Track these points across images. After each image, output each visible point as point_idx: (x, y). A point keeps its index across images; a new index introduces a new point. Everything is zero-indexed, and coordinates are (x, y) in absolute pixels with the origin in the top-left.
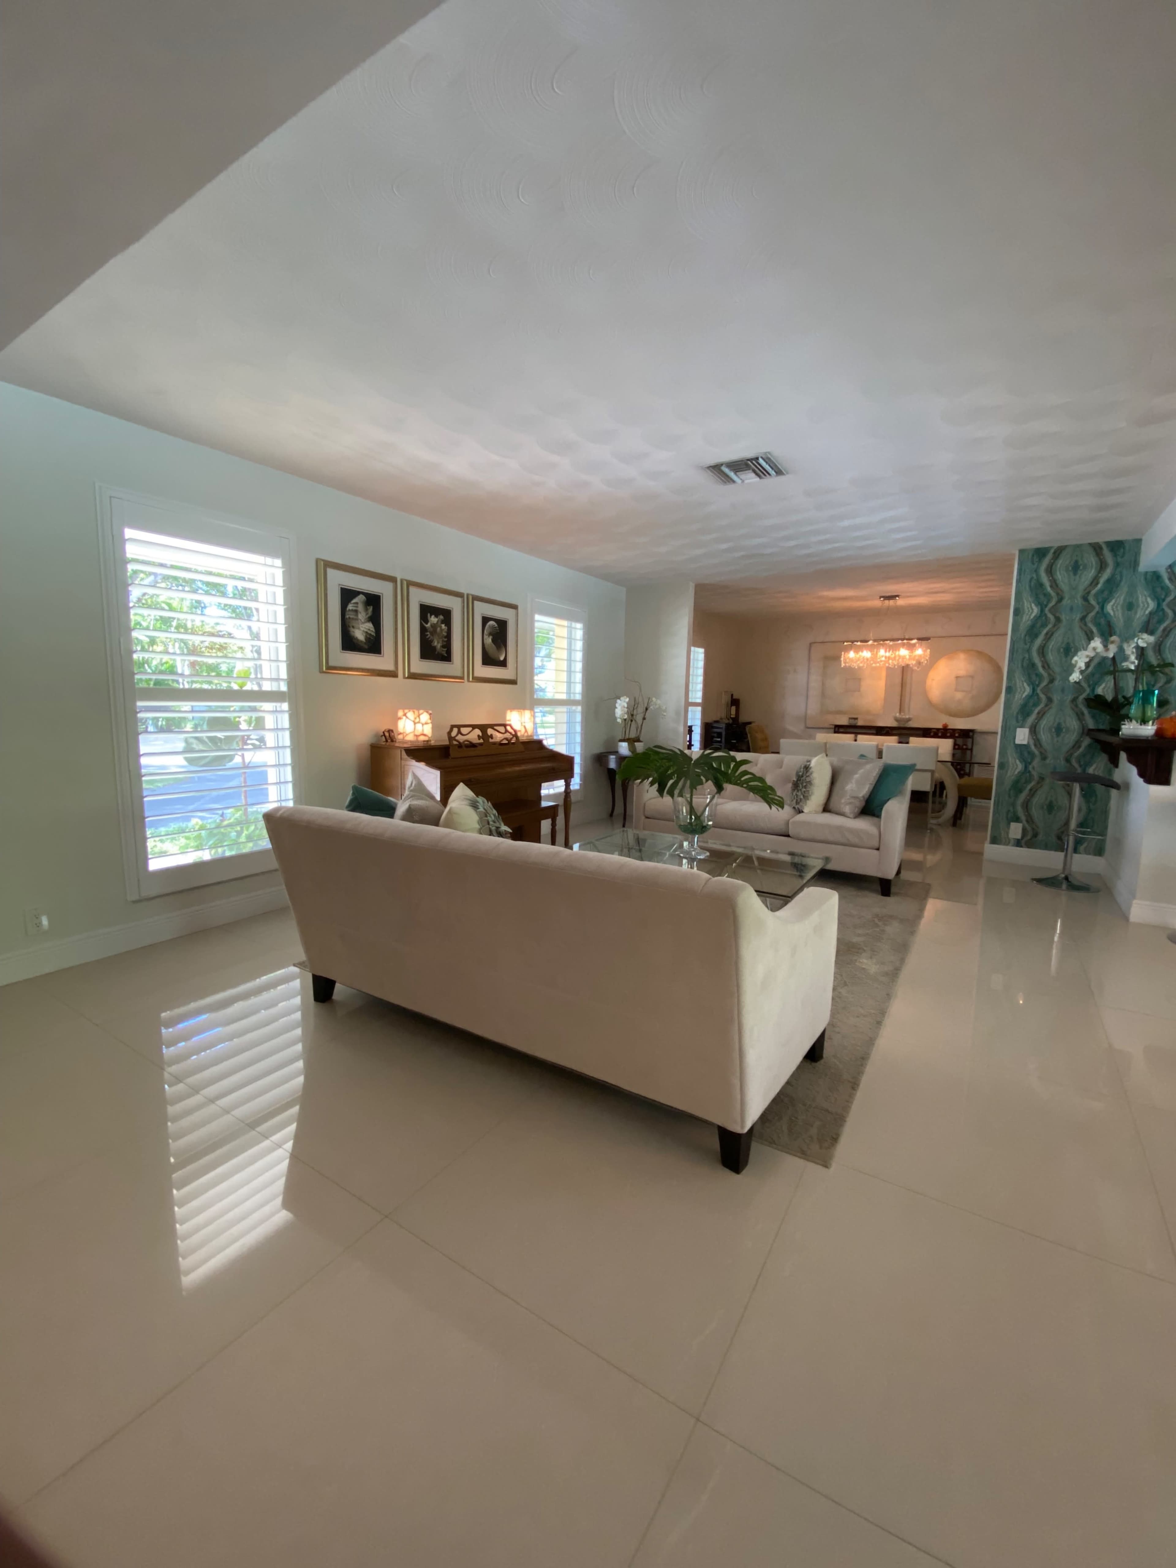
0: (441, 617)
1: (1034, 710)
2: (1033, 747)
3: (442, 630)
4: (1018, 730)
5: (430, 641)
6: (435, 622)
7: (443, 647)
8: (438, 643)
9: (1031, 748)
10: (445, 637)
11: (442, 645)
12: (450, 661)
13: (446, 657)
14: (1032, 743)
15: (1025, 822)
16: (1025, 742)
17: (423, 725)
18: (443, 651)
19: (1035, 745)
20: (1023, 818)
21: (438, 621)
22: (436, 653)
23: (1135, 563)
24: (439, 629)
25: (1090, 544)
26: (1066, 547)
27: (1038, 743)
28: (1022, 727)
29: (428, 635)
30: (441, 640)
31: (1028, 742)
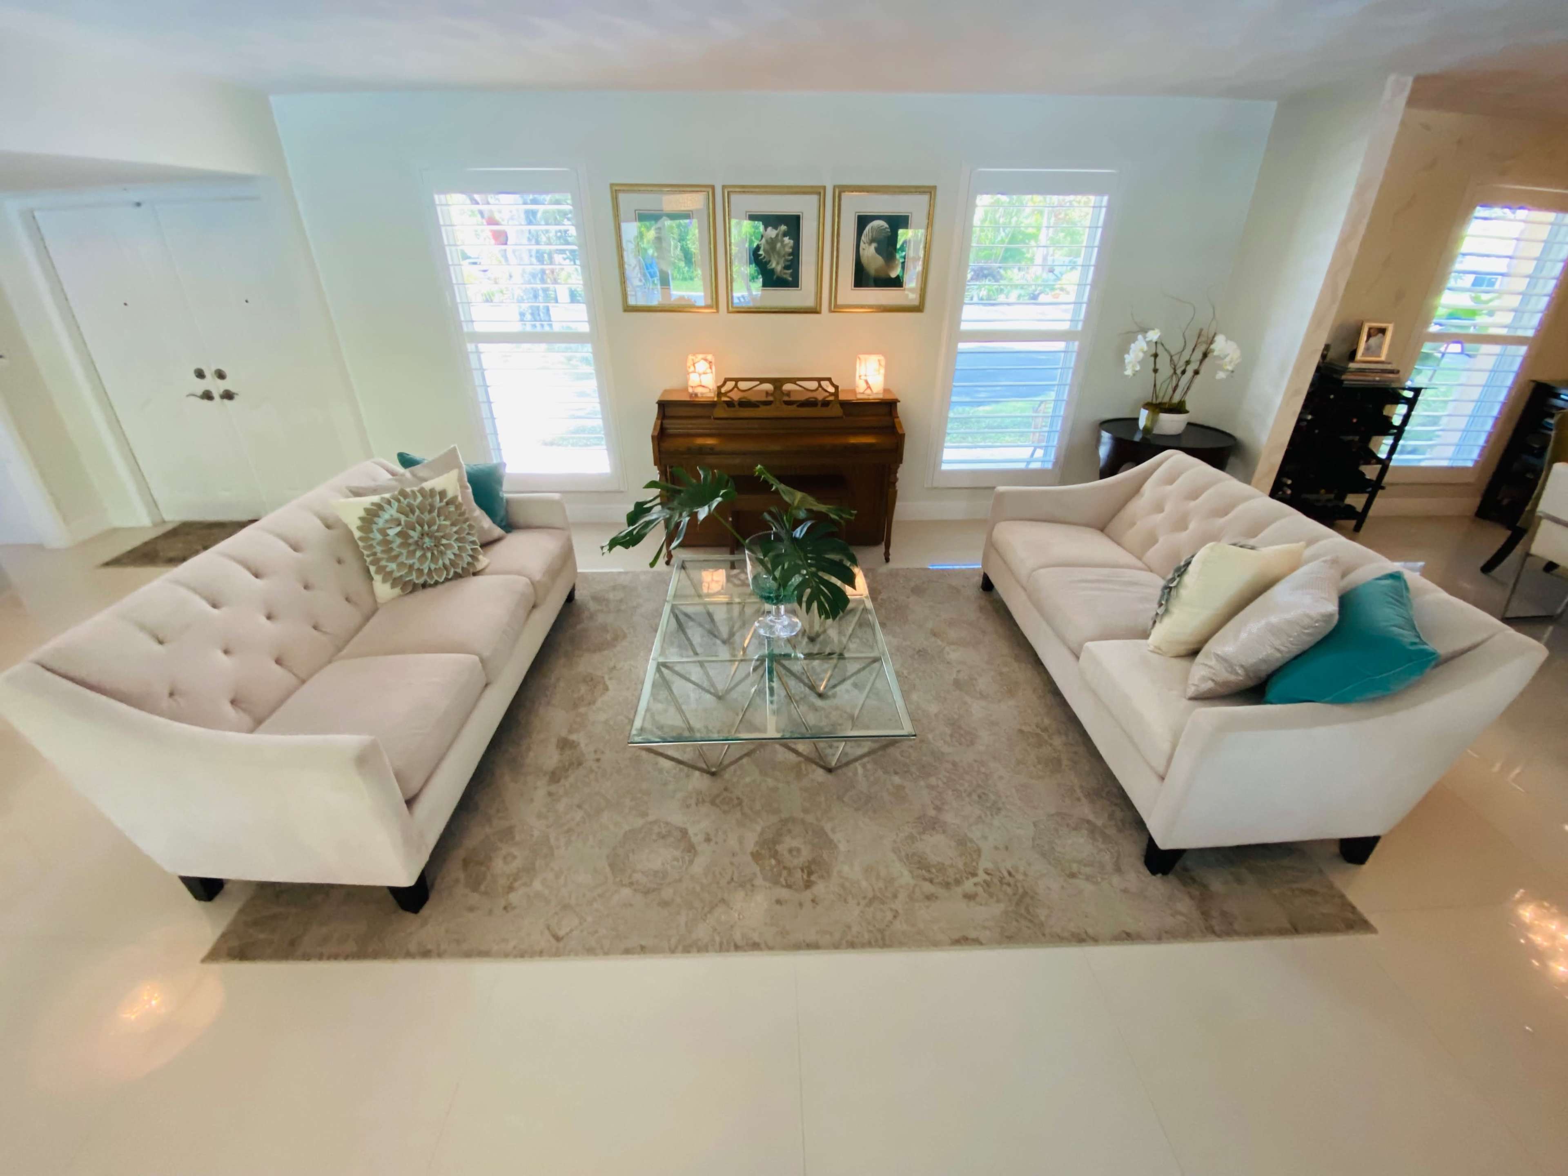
0: (783, 228)
3: (783, 246)
5: (766, 262)
6: (773, 236)
7: (786, 267)
8: (778, 264)
10: (790, 254)
11: (783, 265)
12: (797, 286)
13: (794, 283)
17: (700, 375)
18: (785, 274)
21: (777, 235)
22: (775, 277)
24: (779, 245)
29: (761, 255)
30: (783, 259)
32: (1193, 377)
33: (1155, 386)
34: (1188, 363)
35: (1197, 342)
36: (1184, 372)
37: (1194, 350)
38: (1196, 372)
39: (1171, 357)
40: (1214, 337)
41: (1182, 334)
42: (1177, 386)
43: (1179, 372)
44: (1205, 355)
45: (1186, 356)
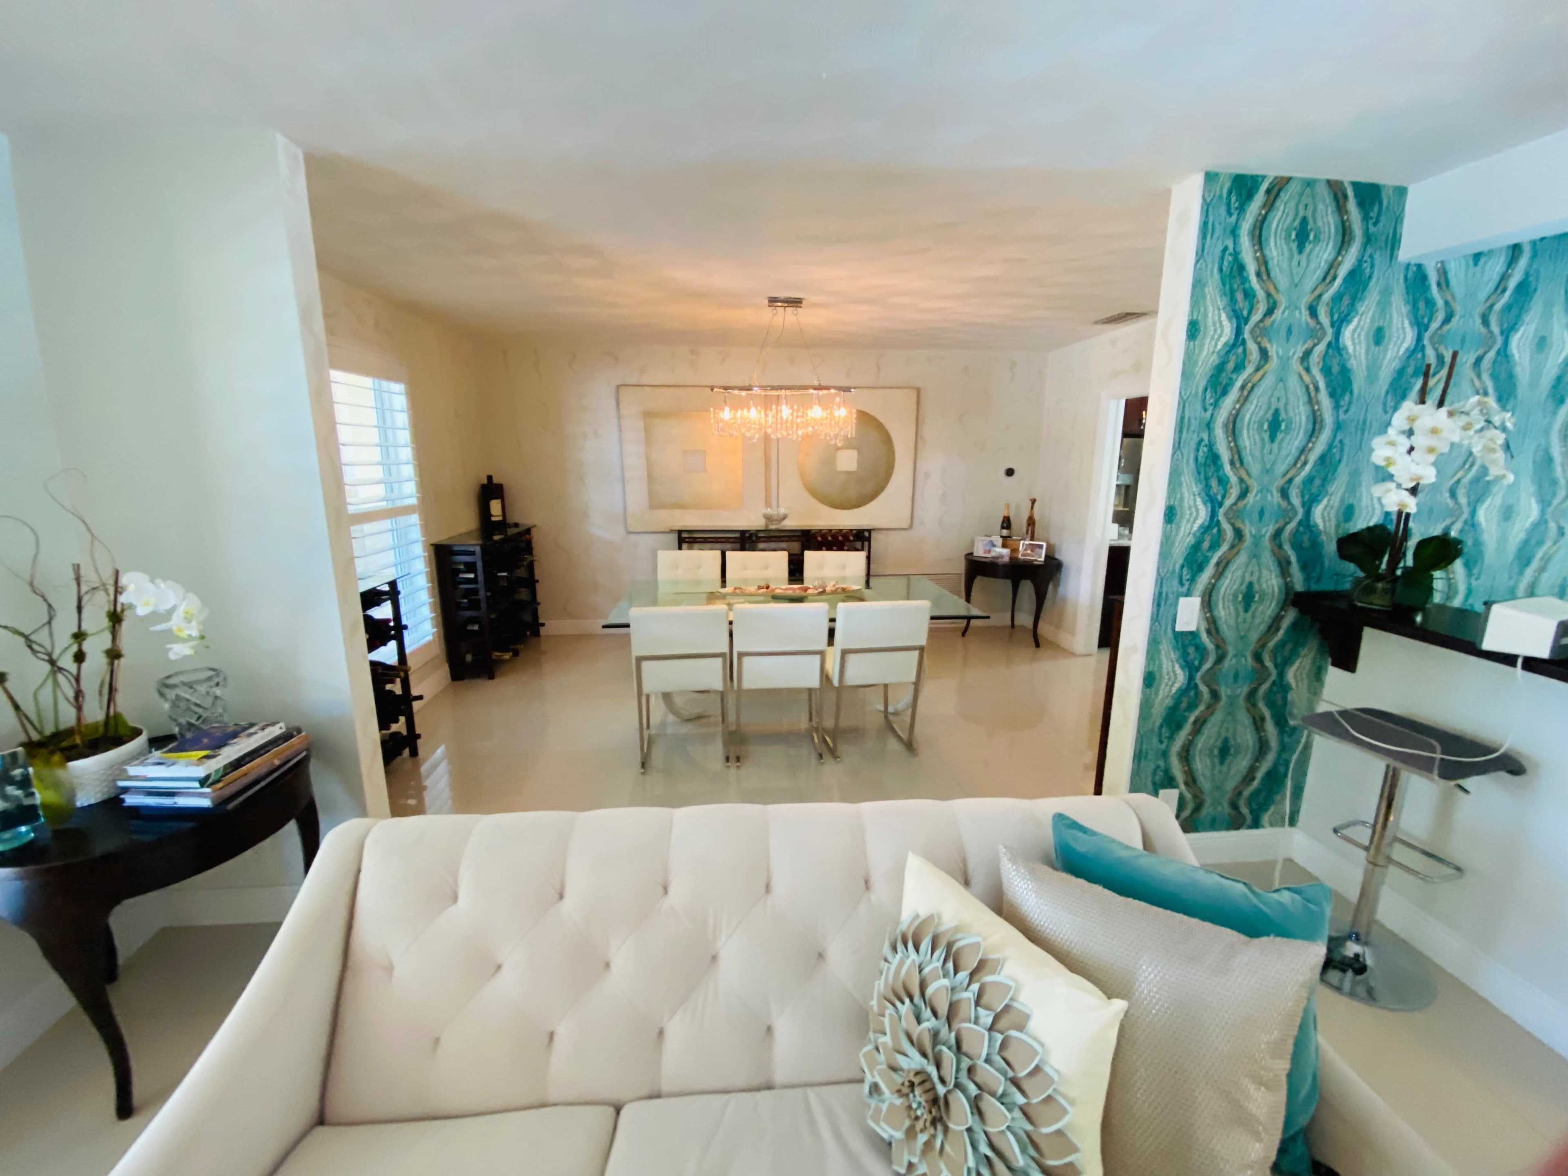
1: (1212, 557)
2: (1204, 636)
4: (1182, 600)
9: (1200, 638)
14: (1203, 627)
15: (1183, 787)
16: (1193, 628)
19: (1208, 632)
20: (1180, 777)
23: (1394, 242)
25: (1329, 182)
26: (1289, 179)
27: (1213, 626)
28: (1188, 594)
31: (1197, 629)
32: (112, 664)
33: (17, 707)
34: (79, 636)
35: (79, 591)
36: (80, 657)
37: (79, 609)
38: (114, 655)
39: (26, 638)
40: (116, 582)
41: (29, 589)
42: (79, 694)
43: (67, 662)
44: (115, 618)
45: (66, 625)
